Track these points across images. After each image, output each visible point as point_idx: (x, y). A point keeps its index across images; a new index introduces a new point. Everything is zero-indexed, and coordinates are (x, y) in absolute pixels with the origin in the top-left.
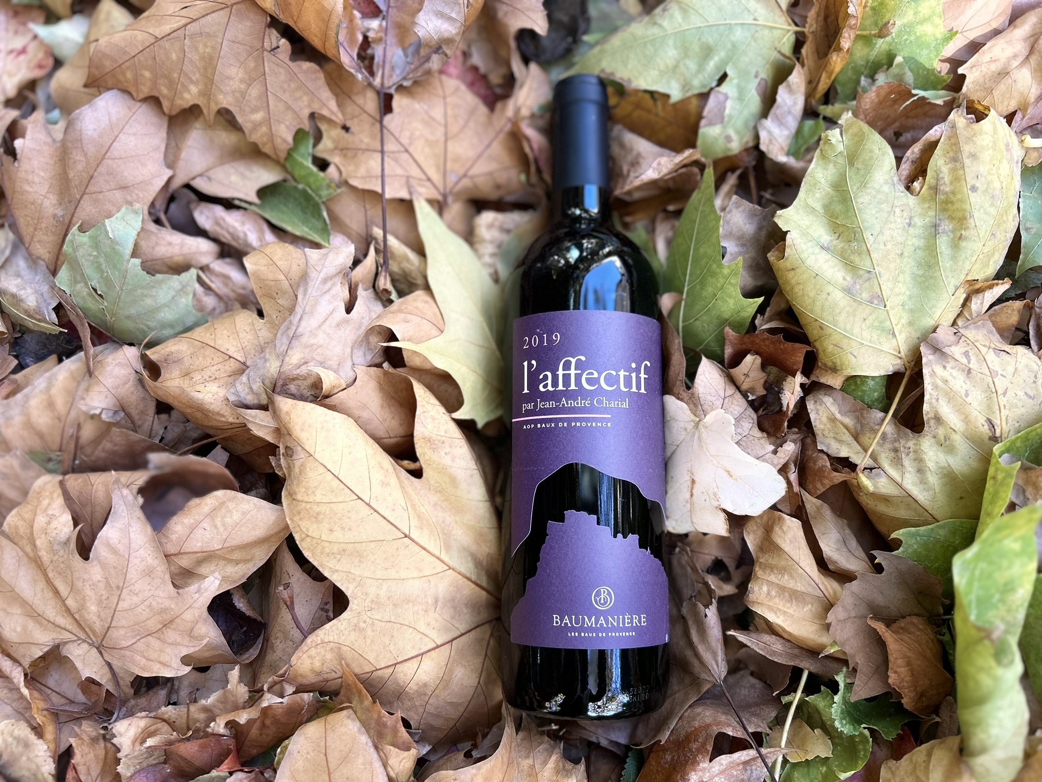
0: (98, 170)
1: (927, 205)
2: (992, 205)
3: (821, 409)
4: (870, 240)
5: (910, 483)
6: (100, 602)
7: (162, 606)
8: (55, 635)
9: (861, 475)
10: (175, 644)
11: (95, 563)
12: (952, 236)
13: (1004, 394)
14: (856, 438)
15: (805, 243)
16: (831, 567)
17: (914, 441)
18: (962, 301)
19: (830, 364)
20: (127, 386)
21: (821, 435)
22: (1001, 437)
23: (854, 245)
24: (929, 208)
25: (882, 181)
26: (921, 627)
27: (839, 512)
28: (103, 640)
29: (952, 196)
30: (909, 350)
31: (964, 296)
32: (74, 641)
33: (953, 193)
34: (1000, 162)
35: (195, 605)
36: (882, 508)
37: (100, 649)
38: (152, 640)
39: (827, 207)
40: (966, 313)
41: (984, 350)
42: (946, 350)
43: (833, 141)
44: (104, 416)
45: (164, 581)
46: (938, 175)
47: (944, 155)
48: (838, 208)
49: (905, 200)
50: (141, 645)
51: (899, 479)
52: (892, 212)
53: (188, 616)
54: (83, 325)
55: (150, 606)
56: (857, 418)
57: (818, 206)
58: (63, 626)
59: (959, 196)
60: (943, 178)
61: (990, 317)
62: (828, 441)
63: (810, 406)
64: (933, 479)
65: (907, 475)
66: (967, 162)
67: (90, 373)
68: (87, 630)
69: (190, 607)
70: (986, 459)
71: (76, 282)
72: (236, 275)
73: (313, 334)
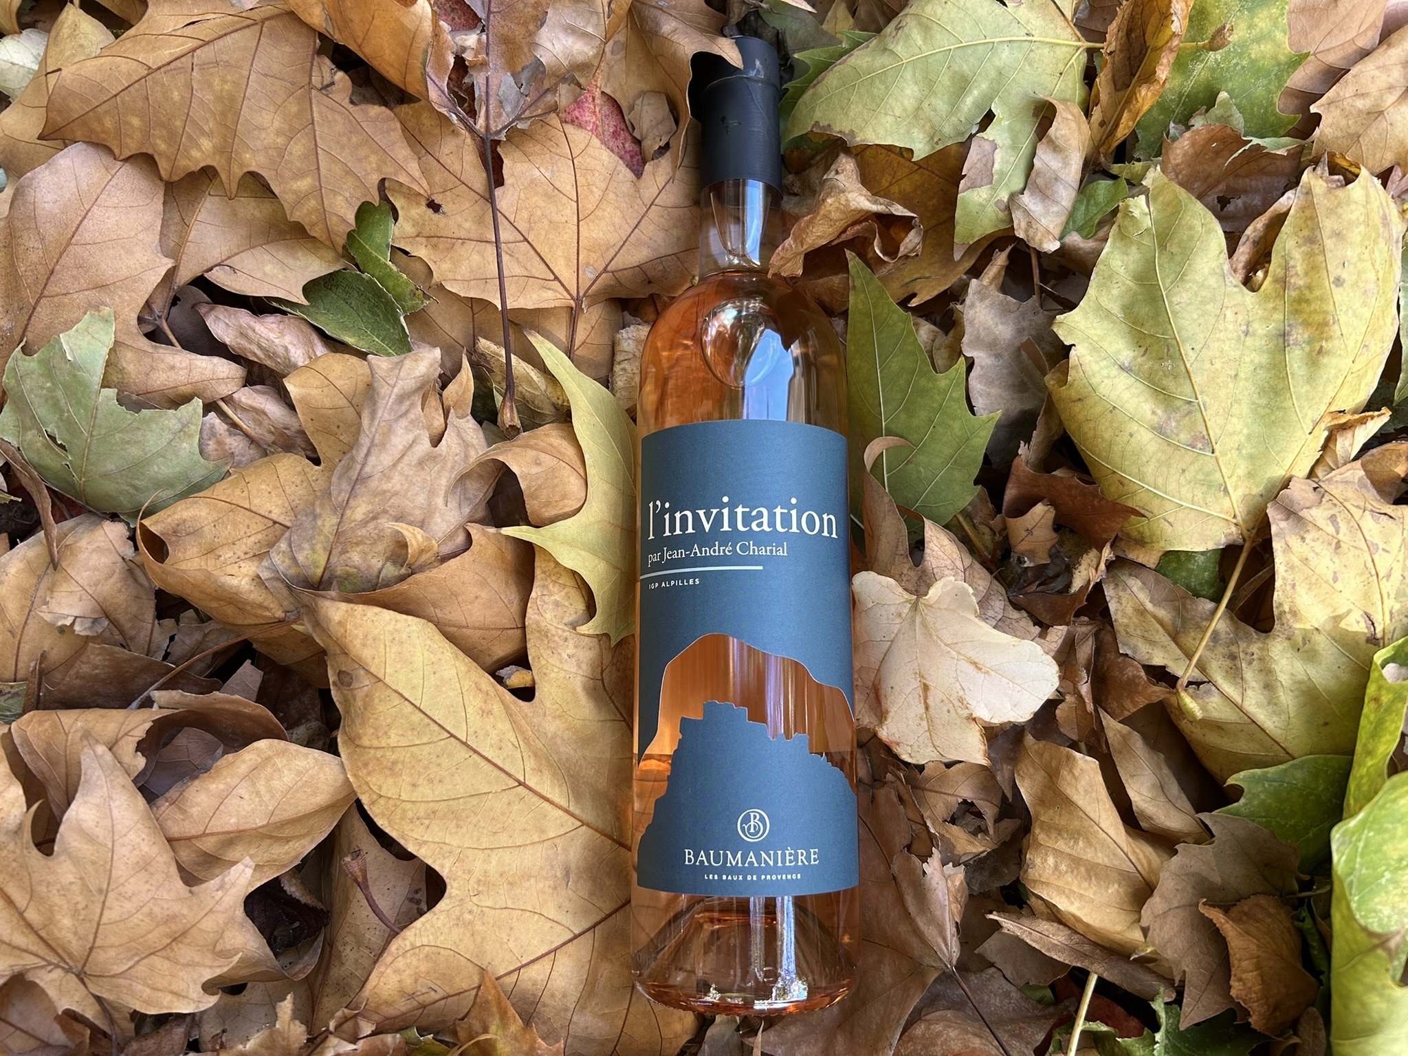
0: (62, 261)
1: (1271, 305)
2: (1364, 304)
3: (1125, 596)
4: (1190, 357)
5: (1254, 704)
6: (75, 913)
7: (169, 912)
8: (12, 961)
9: (1183, 694)
10: (192, 965)
11: (62, 858)
12: (1307, 349)
13: (1388, 576)
14: (1175, 638)
15: (1097, 362)
16: (1143, 824)
17: (1259, 645)
18: (1322, 442)
19: (1134, 534)
20: (111, 581)
21: (1123, 633)
22: (1383, 638)
23: (1168, 364)
24: (1274, 308)
25: (1206, 271)
26: (1272, 911)
27: (1153, 744)
28: (84, 965)
29: (1307, 292)
30: (1249, 513)
31: (1326, 433)
32: (43, 967)
33: (1309, 288)
34: (1375, 242)
35: (218, 908)
36: (1213, 739)
37: (81, 977)
38: (157, 961)
39: (1128, 309)
40: (1329, 460)
41: (1357, 513)
42: (1302, 514)
43: (1136, 213)
44: (77, 628)
45: (168, 876)
46: (1287, 263)
47: (1296, 234)
48: (1144, 310)
49: (1239, 298)
50: (141, 969)
51: (1238, 699)
52: (1220, 316)
53: (209, 924)
54: (40, 493)
55: (150, 914)
56: (1177, 610)
57: (1115, 308)
58: (23, 946)
59: (1318, 293)
60: (1294, 267)
61: (1363, 465)
62: (1133, 641)
63: (1109, 592)
64: (1287, 699)
65: (1249, 692)
66: (1329, 243)
67: (54, 564)
68: (60, 951)
69: (211, 910)
70: (1363, 671)
71: (26, 428)
72: (272, 408)
73: (386, 476)
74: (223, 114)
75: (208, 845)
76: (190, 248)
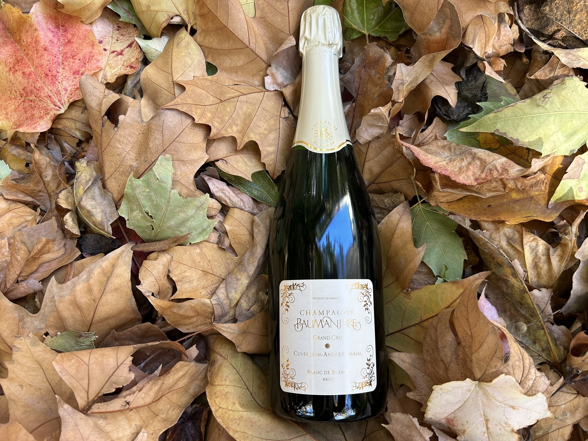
0: (170, 147)
74: (245, 119)
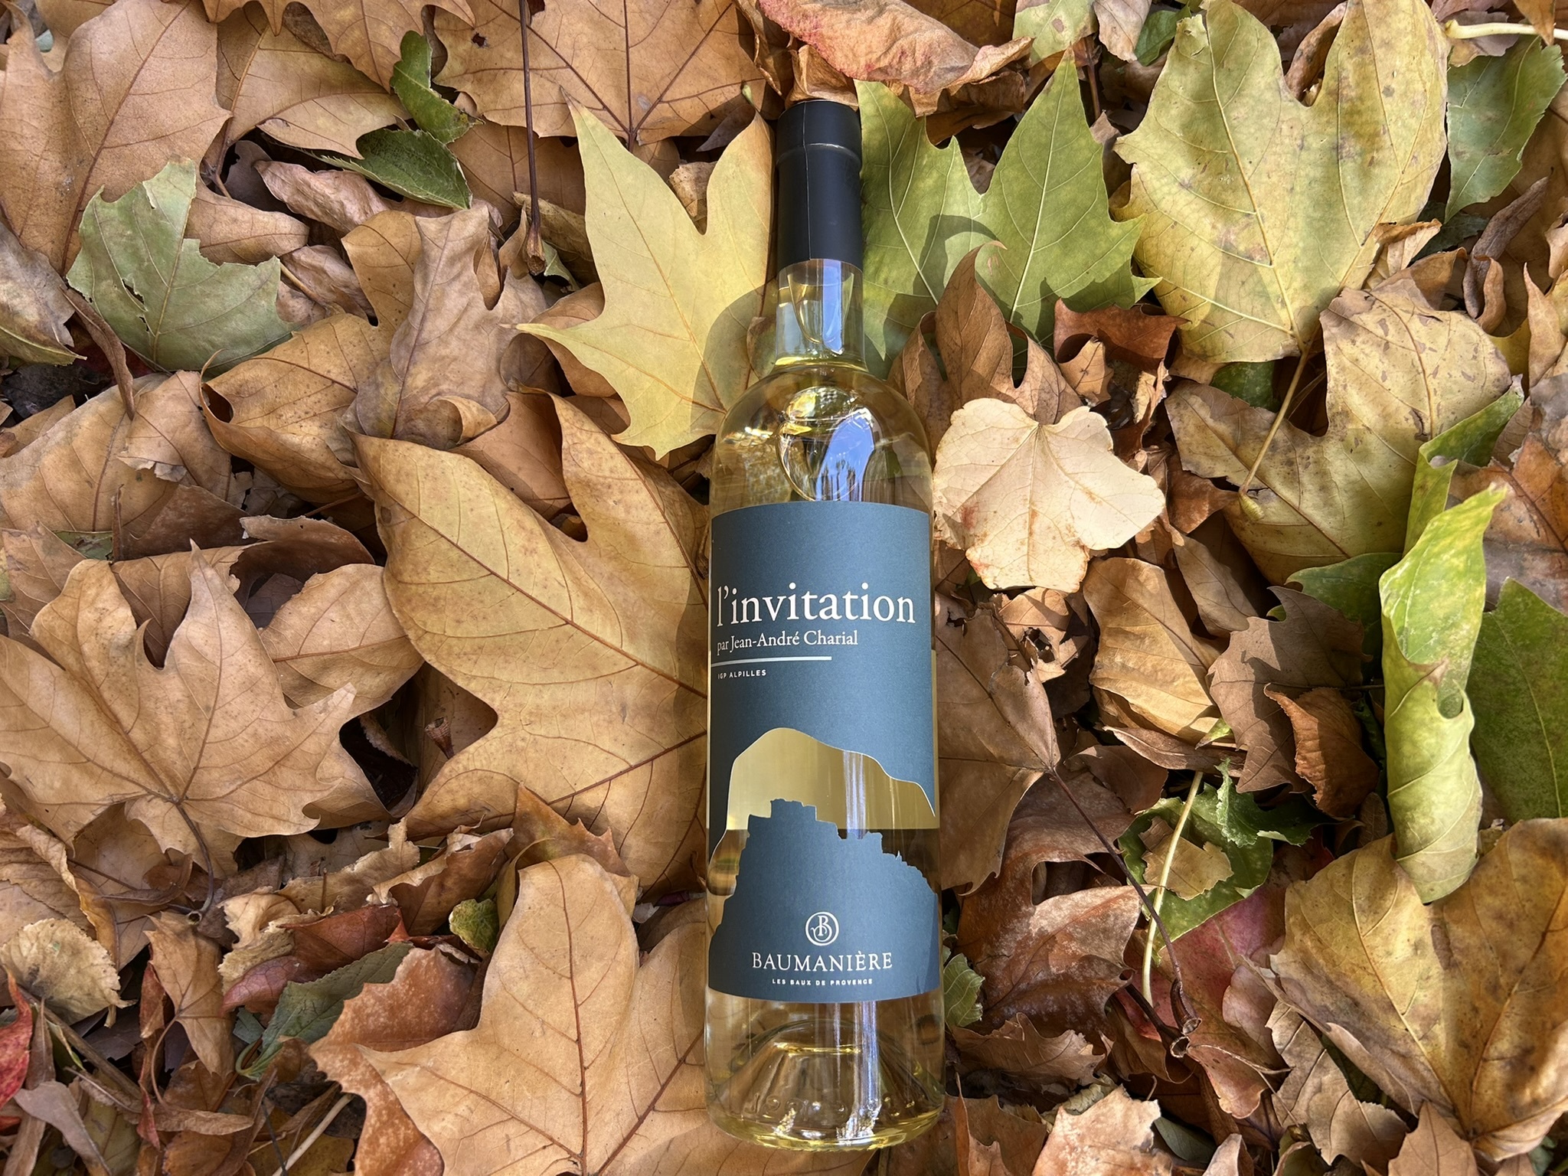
0: (121, 112)
1: (1325, 119)
2: (1413, 115)
3: (1187, 414)
4: (1248, 170)
5: (1311, 505)
6: (181, 732)
7: (273, 734)
8: (113, 790)
9: (1245, 498)
10: (294, 789)
11: (172, 674)
12: (1359, 160)
13: (1435, 374)
14: (1235, 451)
15: (1158, 180)
16: (1209, 628)
17: (1315, 448)
18: (1374, 255)
19: (1197, 349)
20: (188, 429)
21: (1186, 452)
22: (1431, 434)
23: (1226, 179)
24: (1328, 122)
25: (1262, 85)
26: (1333, 699)
27: (1218, 557)
28: (186, 789)
29: (1358, 103)
30: (1305, 325)
31: (1378, 246)
32: (143, 796)
33: (1361, 99)
34: (1422, 54)
35: (321, 730)
36: (1274, 545)
37: (182, 805)
38: (258, 784)
39: (1186, 127)
40: (1380, 271)
41: (1406, 317)
42: (1355, 318)
43: (1194, 33)
44: (158, 472)
45: (273, 698)
46: (1339, 74)
47: (1347, 45)
48: (1202, 128)
49: (1294, 113)
50: (243, 793)
51: (1295, 502)
52: (1277, 130)
53: (311, 746)
54: (113, 345)
55: (255, 734)
56: (1237, 423)
57: (1175, 128)
58: (125, 774)
59: (1369, 103)
60: (1346, 78)
61: (1413, 273)
62: (1196, 458)
63: (1171, 411)
64: (1341, 499)
65: (1307, 495)
66: (1379, 53)
67: (130, 413)
68: (162, 776)
69: (314, 732)
70: (1410, 465)
71: (99, 278)
72: (333, 267)
73: (443, 341)
75: (305, 668)
76: (242, 102)
